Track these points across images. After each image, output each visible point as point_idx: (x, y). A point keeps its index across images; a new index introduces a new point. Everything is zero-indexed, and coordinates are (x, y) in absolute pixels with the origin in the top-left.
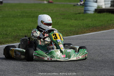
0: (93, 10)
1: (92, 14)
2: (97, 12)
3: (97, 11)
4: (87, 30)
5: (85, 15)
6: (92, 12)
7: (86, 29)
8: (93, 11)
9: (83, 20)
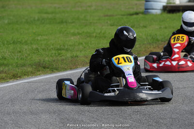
0: (159, 8)
1: (158, 15)
2: (166, 12)
3: (167, 9)
4: (154, 48)
5: (147, 16)
6: (159, 12)
7: (152, 46)
8: (160, 10)
9: (145, 27)
